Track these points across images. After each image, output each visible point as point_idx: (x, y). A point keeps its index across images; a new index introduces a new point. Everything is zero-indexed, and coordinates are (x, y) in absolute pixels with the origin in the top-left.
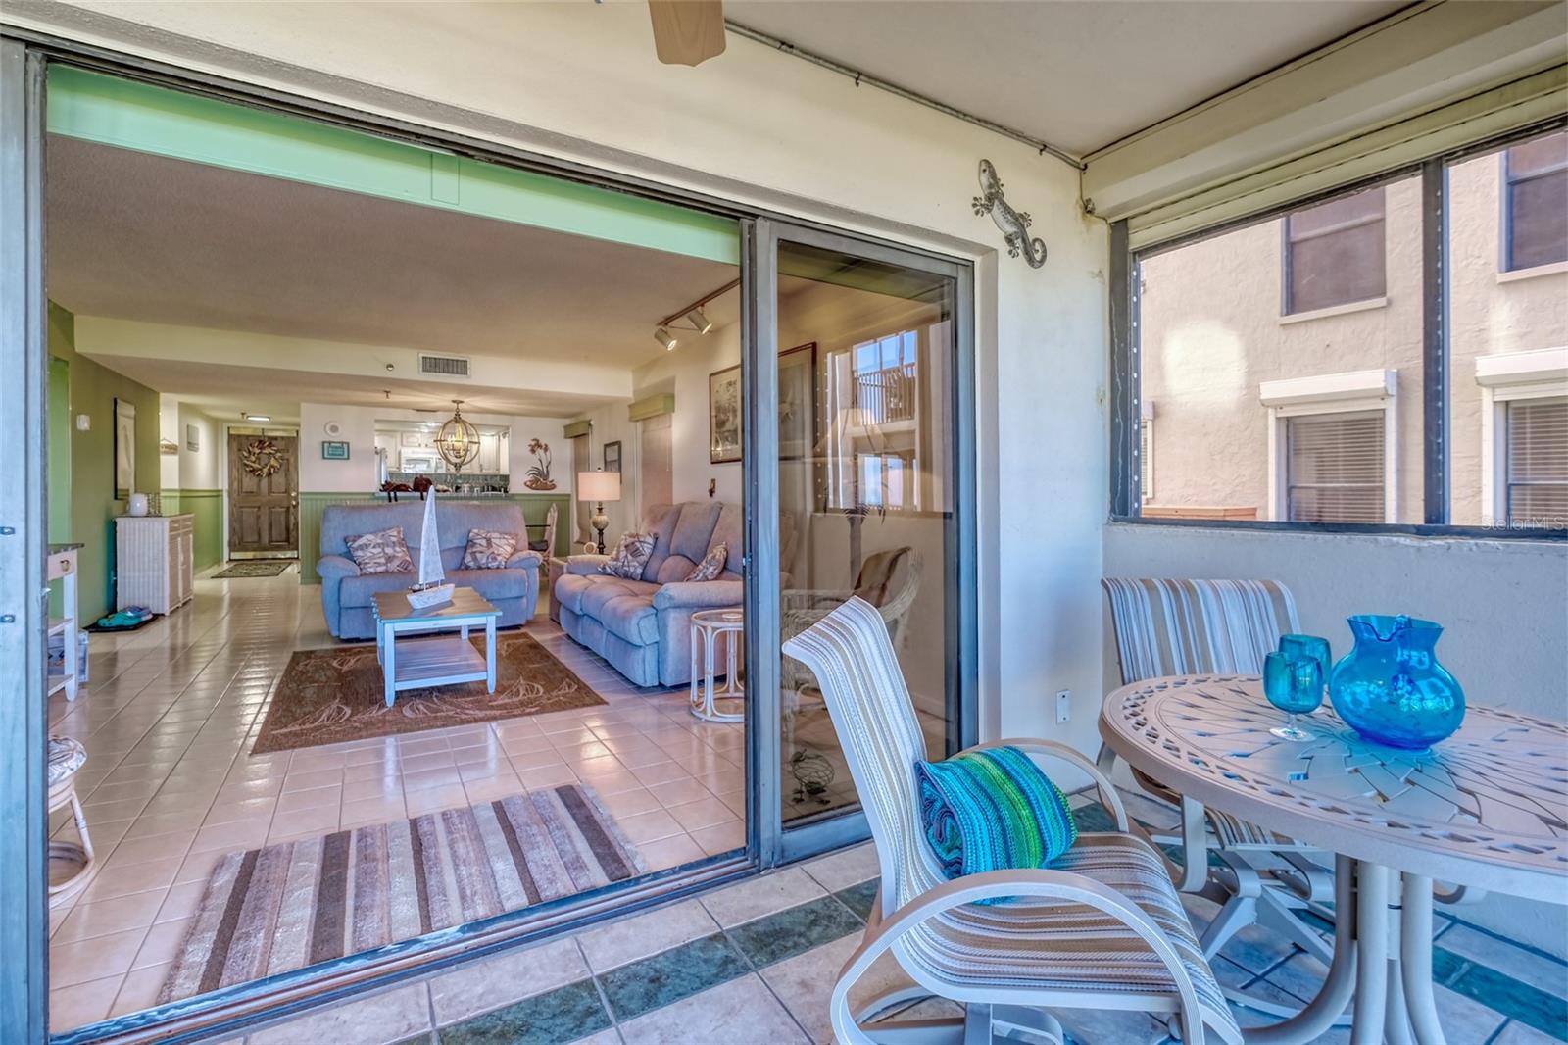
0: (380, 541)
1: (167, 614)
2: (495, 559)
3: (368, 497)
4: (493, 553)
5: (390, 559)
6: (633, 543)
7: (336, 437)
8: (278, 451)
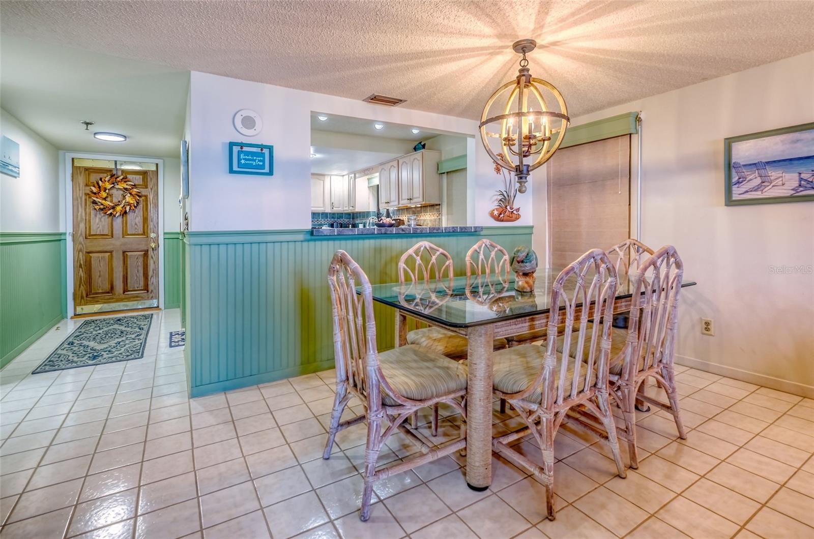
8: (135, 186)
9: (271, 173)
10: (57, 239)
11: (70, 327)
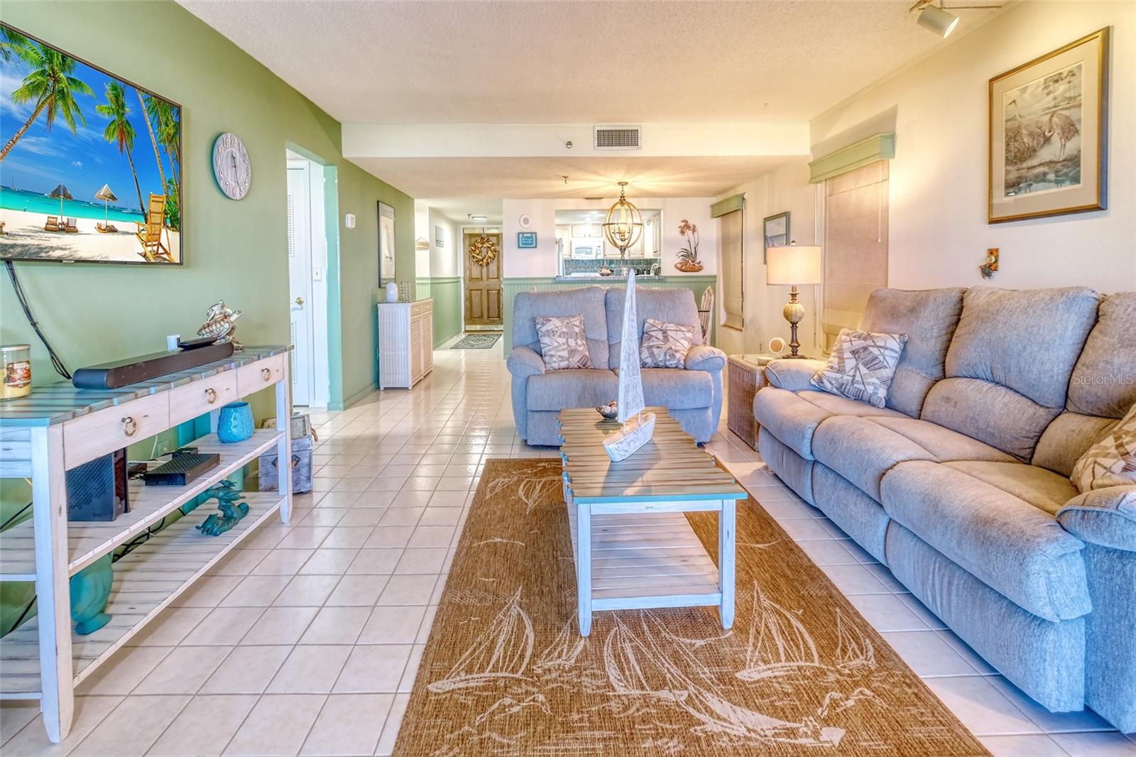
0: (565, 330)
1: (410, 388)
2: (673, 356)
3: (550, 281)
4: (671, 348)
5: (572, 352)
6: (865, 349)
7: (526, 228)
8: (493, 245)
9: (536, 247)
10: (456, 280)
11: (463, 336)
